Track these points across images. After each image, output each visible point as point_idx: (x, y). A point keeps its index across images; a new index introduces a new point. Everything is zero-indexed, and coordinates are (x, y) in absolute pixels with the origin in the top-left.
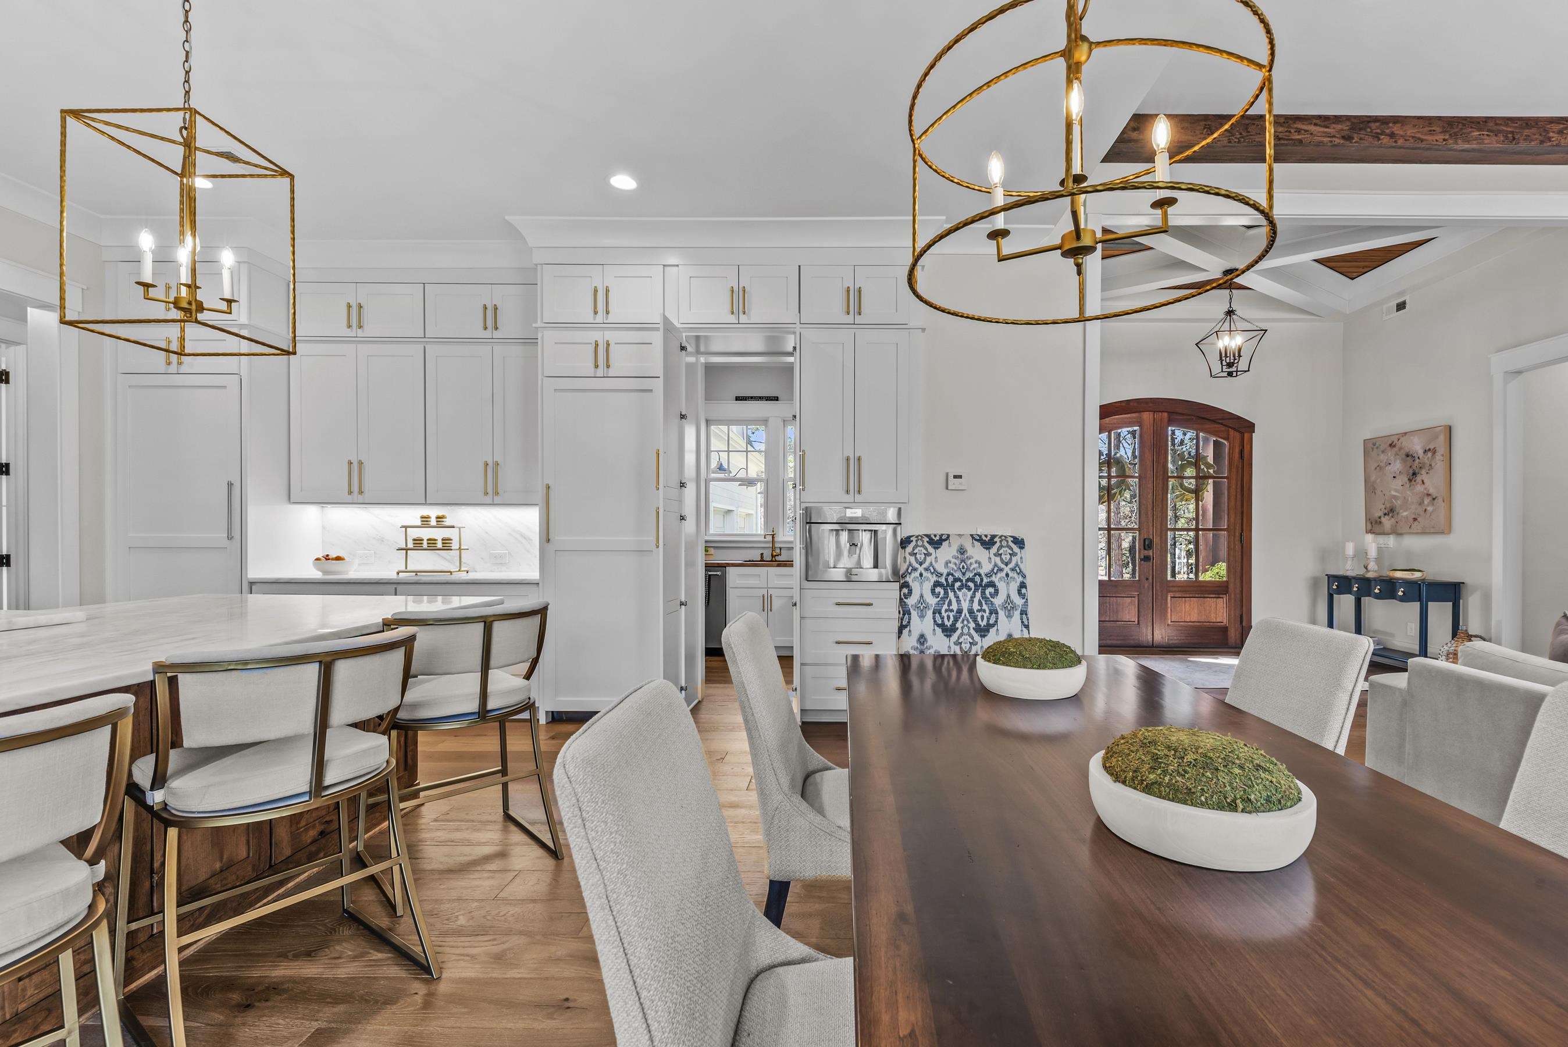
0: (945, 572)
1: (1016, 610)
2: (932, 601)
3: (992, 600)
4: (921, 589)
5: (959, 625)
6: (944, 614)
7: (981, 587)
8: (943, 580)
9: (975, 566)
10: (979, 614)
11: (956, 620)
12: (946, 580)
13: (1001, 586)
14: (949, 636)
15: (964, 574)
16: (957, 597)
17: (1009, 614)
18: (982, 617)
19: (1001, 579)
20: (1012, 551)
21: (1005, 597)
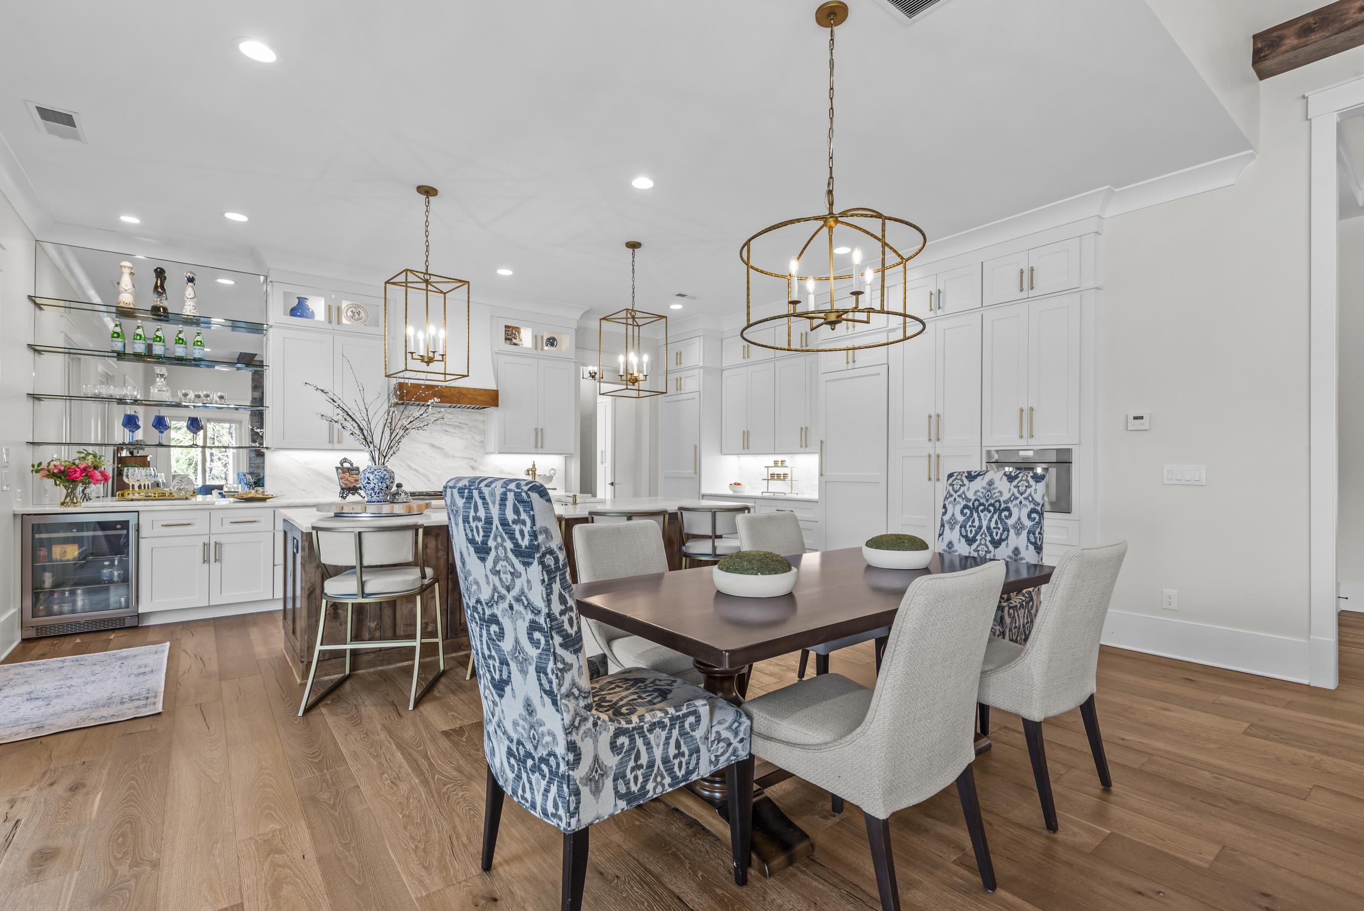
0: (973, 498)
1: (1024, 530)
2: (960, 518)
3: (1006, 520)
4: (954, 510)
5: (978, 537)
6: (969, 529)
7: (998, 510)
8: (970, 504)
9: (997, 494)
10: (995, 531)
11: (976, 534)
12: (973, 504)
13: (1015, 511)
14: (970, 545)
15: (987, 500)
16: (979, 517)
17: (1018, 532)
18: (997, 533)
19: (1015, 505)
20: (1029, 483)
21: (1016, 519)
